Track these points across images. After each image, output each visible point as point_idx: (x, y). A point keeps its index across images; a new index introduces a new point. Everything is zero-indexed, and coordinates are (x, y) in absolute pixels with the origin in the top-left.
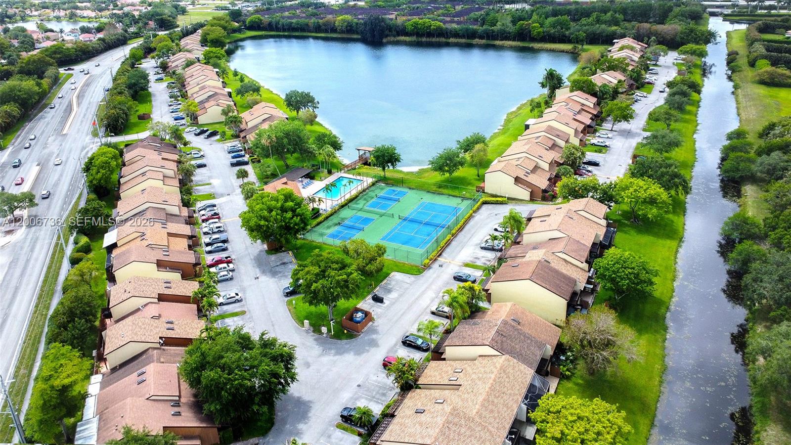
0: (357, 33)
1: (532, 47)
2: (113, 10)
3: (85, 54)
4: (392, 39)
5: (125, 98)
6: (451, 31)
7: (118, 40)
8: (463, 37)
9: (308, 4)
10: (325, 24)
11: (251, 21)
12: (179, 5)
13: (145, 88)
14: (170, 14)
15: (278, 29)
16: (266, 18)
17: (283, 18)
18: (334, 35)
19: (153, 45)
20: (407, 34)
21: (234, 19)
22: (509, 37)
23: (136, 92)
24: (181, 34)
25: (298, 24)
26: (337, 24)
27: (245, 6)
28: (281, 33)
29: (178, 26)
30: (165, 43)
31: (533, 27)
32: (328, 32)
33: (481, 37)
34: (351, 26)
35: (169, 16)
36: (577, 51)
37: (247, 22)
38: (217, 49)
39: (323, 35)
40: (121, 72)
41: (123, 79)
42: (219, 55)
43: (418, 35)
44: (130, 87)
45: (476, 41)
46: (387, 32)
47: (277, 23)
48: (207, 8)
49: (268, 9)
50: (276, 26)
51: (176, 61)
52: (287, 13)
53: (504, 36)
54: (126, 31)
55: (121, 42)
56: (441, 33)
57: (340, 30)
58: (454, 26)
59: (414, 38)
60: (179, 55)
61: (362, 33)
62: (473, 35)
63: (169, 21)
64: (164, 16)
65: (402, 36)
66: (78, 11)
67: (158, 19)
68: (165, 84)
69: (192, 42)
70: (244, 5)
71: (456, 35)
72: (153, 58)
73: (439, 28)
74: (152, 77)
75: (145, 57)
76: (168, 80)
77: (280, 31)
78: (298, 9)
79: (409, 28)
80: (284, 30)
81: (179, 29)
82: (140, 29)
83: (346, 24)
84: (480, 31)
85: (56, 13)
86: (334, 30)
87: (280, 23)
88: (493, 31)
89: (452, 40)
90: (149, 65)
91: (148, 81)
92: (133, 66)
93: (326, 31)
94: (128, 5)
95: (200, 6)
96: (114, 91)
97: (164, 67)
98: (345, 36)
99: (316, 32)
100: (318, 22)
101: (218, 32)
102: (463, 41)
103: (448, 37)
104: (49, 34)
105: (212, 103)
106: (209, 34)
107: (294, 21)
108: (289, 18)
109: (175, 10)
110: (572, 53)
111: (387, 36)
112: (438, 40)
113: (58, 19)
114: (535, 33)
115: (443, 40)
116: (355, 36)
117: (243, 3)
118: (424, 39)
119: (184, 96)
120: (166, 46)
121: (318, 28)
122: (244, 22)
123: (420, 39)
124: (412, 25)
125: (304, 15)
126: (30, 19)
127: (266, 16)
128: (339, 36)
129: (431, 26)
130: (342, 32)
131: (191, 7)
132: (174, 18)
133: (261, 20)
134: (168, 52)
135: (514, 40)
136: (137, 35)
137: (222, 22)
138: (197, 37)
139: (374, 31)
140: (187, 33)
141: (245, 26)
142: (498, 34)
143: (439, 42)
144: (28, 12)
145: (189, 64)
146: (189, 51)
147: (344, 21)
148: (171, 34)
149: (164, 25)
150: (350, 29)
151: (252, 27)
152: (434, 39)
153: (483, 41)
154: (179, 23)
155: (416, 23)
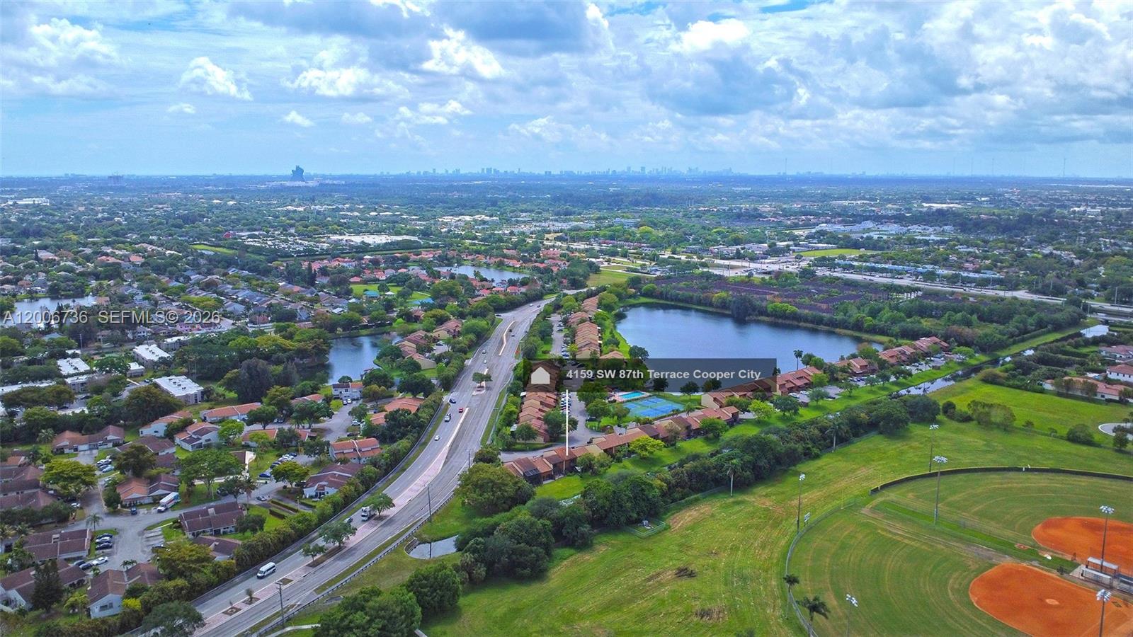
0: (729, 309)
1: (861, 337)
2: (536, 262)
3: (512, 305)
4: (754, 318)
5: (537, 340)
6: (803, 316)
7: (537, 295)
8: (812, 322)
10: (705, 300)
11: (646, 289)
12: (594, 262)
13: (549, 335)
14: (583, 273)
15: (667, 299)
17: (674, 289)
18: (710, 309)
19: (561, 303)
20: (768, 315)
22: (849, 326)
23: (544, 336)
24: (586, 296)
25: (683, 296)
26: (714, 300)
29: (586, 286)
30: (570, 303)
32: (707, 306)
33: (826, 325)
34: (725, 303)
35: (582, 275)
37: (643, 289)
38: (608, 312)
39: (702, 308)
40: (536, 322)
41: (537, 327)
42: (605, 317)
43: (776, 316)
44: (541, 332)
46: (750, 312)
47: (667, 293)
49: (669, 277)
51: (575, 317)
52: (683, 283)
53: (845, 325)
54: (544, 287)
55: (538, 297)
56: (795, 317)
57: (716, 305)
58: (807, 312)
59: (772, 319)
60: (579, 314)
61: (732, 310)
62: (820, 321)
63: (581, 280)
64: (576, 276)
65: (764, 316)
66: (506, 260)
67: (571, 278)
68: (563, 334)
69: (591, 303)
71: (807, 320)
72: (559, 314)
73: (794, 313)
74: (556, 328)
75: (554, 312)
76: (566, 331)
79: (770, 310)
80: (672, 300)
81: (585, 290)
82: (555, 286)
83: (721, 300)
84: (825, 319)
85: (488, 260)
86: (711, 305)
87: (670, 293)
88: (836, 320)
89: (802, 324)
90: (556, 319)
91: (552, 330)
92: (544, 318)
93: (705, 305)
94: (549, 258)
95: (615, 264)
96: (530, 334)
97: (565, 321)
98: (719, 311)
99: (698, 305)
100: (700, 296)
101: (610, 298)
102: (811, 326)
103: (799, 322)
104: (484, 283)
105: (587, 348)
106: (603, 299)
107: (685, 292)
109: (589, 268)
111: (749, 315)
112: (791, 322)
113: (488, 265)
114: (865, 325)
115: (795, 323)
116: (727, 312)
118: (780, 321)
119: (573, 342)
120: (571, 305)
121: (699, 302)
122: (641, 288)
123: (777, 321)
124: (773, 307)
125: (695, 287)
126: (464, 262)
128: (714, 310)
129: (787, 310)
130: (718, 307)
131: (605, 264)
132: (585, 277)
133: (654, 289)
134: (571, 310)
135: (852, 329)
136: (551, 292)
137: (619, 289)
138: (595, 300)
139: (741, 310)
140: (591, 295)
141: (641, 292)
142: (840, 323)
143: (792, 324)
144: (464, 256)
145: (582, 321)
146: (586, 312)
147: (720, 298)
148: (578, 294)
149: (575, 284)
150: (724, 305)
151: (645, 295)
152: (788, 322)
153: (826, 328)
154: (588, 283)
155: (776, 306)
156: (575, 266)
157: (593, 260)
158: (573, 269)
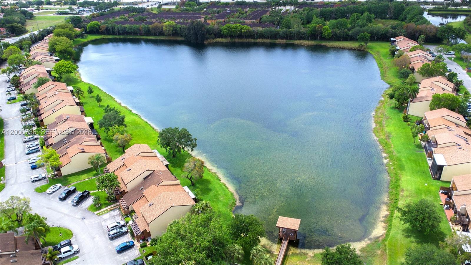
0: (181, 36)
1: (325, 46)
4: (211, 41)
6: (257, 33)
8: (267, 37)
9: (133, 9)
10: (154, 29)
11: (91, 27)
12: (27, 11)
14: (19, 20)
15: (114, 33)
16: (102, 23)
17: (117, 23)
18: (162, 38)
19: (4, 57)
20: (223, 36)
21: (76, 25)
22: (304, 37)
24: (30, 42)
25: (131, 29)
26: (164, 29)
27: (81, 11)
28: (118, 37)
29: (27, 32)
30: (15, 55)
31: (324, 29)
32: (157, 35)
33: (282, 38)
34: (176, 30)
35: (19, 22)
36: (363, 48)
37: (87, 28)
38: (68, 62)
39: (153, 38)
42: (70, 69)
43: (231, 36)
45: (279, 41)
46: (207, 35)
47: (113, 28)
48: (50, 12)
49: (102, 15)
50: (112, 31)
52: (118, 18)
53: (301, 36)
56: (250, 35)
57: (167, 33)
58: (260, 29)
59: (228, 40)
60: (30, 69)
61: (185, 36)
62: (275, 36)
63: (19, 28)
64: (14, 24)
65: (219, 38)
67: (9, 27)
68: (18, 106)
70: (80, 9)
71: (262, 36)
73: (248, 31)
77: (117, 35)
78: (126, 14)
79: (225, 32)
80: (120, 34)
83: (172, 28)
84: (281, 33)
86: (161, 33)
87: (116, 28)
88: (291, 33)
89: (259, 40)
93: (155, 35)
95: (44, 10)
97: (16, 84)
98: (171, 38)
99: (147, 35)
100: (148, 27)
101: (65, 43)
102: (268, 41)
103: (255, 39)
107: (127, 26)
108: (122, 23)
109: (24, 16)
110: (359, 50)
111: (207, 39)
112: (248, 40)
114: (326, 34)
115: (252, 40)
116: (180, 39)
117: (79, 8)
118: (237, 40)
120: (17, 57)
121: (148, 32)
122: (85, 27)
123: (233, 41)
124: (227, 29)
125: (133, 20)
127: (102, 21)
128: (167, 38)
129: (242, 29)
130: (169, 35)
131: (37, 11)
132: (23, 24)
133: (99, 26)
134: (19, 65)
135: (308, 39)
137: (67, 30)
138: (45, 45)
139: (197, 35)
140: (35, 40)
141: (86, 30)
142: (295, 35)
143: (249, 42)
145: (41, 81)
146: (39, 64)
147: (170, 26)
148: (21, 41)
149: (15, 31)
150: (175, 32)
151: (92, 32)
152: (245, 40)
153: (284, 41)
154: (27, 28)
155: (230, 27)
156: (11, 15)
157: (25, 9)
158: (9, 18)
